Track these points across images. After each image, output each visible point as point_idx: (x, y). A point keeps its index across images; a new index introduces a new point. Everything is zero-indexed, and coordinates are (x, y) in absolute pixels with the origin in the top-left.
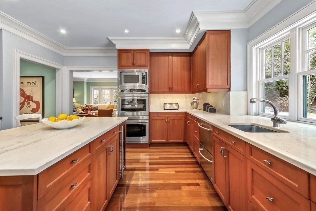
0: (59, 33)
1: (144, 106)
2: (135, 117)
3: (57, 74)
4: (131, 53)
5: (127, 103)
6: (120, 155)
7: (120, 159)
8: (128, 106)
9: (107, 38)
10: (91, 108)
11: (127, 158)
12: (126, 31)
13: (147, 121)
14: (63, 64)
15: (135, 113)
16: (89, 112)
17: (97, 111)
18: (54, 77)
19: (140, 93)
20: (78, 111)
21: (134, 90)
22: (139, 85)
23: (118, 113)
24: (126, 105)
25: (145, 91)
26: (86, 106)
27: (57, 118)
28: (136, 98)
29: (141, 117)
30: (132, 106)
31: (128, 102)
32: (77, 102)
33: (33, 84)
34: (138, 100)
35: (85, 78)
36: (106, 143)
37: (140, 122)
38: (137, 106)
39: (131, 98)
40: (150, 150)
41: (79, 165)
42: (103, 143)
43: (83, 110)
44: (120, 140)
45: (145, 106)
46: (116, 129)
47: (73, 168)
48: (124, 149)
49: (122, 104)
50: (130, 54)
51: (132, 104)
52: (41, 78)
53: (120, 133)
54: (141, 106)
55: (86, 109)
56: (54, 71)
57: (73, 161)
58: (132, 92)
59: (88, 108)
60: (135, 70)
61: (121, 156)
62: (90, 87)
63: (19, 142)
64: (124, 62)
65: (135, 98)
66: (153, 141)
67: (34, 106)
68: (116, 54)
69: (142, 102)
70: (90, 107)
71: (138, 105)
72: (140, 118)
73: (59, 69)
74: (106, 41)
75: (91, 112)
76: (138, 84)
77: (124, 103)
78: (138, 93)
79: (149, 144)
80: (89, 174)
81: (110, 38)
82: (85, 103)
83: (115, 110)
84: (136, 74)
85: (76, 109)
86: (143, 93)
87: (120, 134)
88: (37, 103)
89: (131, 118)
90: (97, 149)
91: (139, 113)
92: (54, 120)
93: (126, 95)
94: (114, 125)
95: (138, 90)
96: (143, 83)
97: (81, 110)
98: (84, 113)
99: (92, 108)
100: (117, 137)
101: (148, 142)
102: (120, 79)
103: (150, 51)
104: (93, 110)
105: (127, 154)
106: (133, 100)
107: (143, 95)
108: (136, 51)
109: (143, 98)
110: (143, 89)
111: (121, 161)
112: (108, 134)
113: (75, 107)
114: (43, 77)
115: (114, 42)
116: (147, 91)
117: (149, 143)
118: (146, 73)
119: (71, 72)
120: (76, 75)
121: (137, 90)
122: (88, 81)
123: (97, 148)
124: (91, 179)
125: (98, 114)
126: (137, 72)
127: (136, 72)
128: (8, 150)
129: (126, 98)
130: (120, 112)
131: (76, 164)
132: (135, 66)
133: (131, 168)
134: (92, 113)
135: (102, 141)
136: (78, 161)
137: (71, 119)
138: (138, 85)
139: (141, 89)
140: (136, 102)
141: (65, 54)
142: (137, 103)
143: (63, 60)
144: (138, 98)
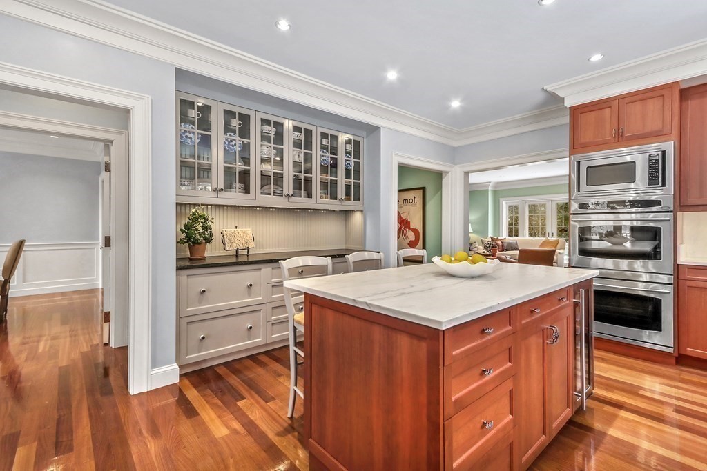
0: (448, 107)
1: (655, 248)
2: (626, 275)
3: (444, 181)
4: (610, 107)
5: (597, 237)
6: (575, 359)
7: (575, 368)
8: (599, 245)
9: (543, 88)
10: (502, 246)
11: (595, 372)
12: (596, 58)
13: (670, 289)
14: (453, 162)
15: (624, 264)
16: (498, 252)
17: (517, 253)
18: (439, 188)
19: (639, 210)
20: (476, 249)
21: (622, 203)
22: (637, 189)
23: (570, 260)
24: (593, 241)
25: (658, 203)
26: (493, 239)
27: (453, 259)
28: (629, 223)
29: (645, 277)
30: (614, 244)
31: (600, 234)
32: (475, 232)
33: (411, 201)
34: (633, 229)
35: (490, 182)
36: (542, 319)
37: (641, 289)
38: (632, 245)
39: (611, 223)
40: (680, 374)
41: (492, 341)
42: (536, 316)
43: (486, 248)
44: (575, 322)
45: (658, 246)
46: (564, 294)
47: (485, 342)
48: (588, 348)
49: (581, 240)
50: (607, 111)
51: (614, 240)
52: (421, 190)
53: (576, 304)
54: (647, 247)
55: (493, 247)
56: (438, 176)
57: (484, 330)
58: (613, 208)
59: (497, 244)
60: (624, 150)
61: (578, 364)
62: (501, 199)
63: (412, 286)
64: (587, 136)
65: (624, 223)
66: (691, 351)
67: (412, 236)
68: (566, 120)
69: (650, 235)
70: (500, 243)
71: (632, 241)
72: (641, 279)
73: (447, 173)
74: (540, 97)
75: (503, 252)
76: (632, 185)
77: (588, 237)
78: (634, 210)
79: (677, 358)
80: (510, 364)
81: (549, 88)
82: (490, 234)
83: (561, 251)
84: (628, 159)
85: (473, 246)
86: (654, 209)
87: (577, 308)
88: (415, 231)
89: (611, 274)
90: (525, 323)
91: (638, 264)
92: (449, 260)
93: (594, 217)
94: (560, 283)
95: (634, 203)
96: (653, 180)
97: (481, 247)
98: (488, 253)
99: (505, 245)
100: (568, 312)
101: (671, 351)
102: (574, 177)
103: (683, 86)
104: (507, 250)
105: (596, 363)
106: (618, 229)
107: (651, 217)
108: (628, 100)
109: (651, 224)
110: (653, 198)
111: (579, 373)
112: (545, 299)
113: (471, 241)
114: (424, 189)
115: (560, 94)
116: (669, 203)
117: (677, 355)
118: (664, 152)
119: (467, 174)
120: (474, 178)
121: (630, 201)
122: (495, 187)
123: (523, 322)
124: (512, 375)
125: (517, 258)
126: (631, 153)
127: (625, 154)
128: (404, 293)
129: (593, 224)
130: (576, 257)
131: (489, 337)
132: (621, 139)
133: (611, 399)
134: (504, 254)
135: (532, 311)
136: (493, 334)
137: (474, 262)
138: (633, 191)
139: (647, 198)
140: (626, 233)
141: (456, 144)
142: (632, 236)
143: (453, 154)
144: (635, 223)
